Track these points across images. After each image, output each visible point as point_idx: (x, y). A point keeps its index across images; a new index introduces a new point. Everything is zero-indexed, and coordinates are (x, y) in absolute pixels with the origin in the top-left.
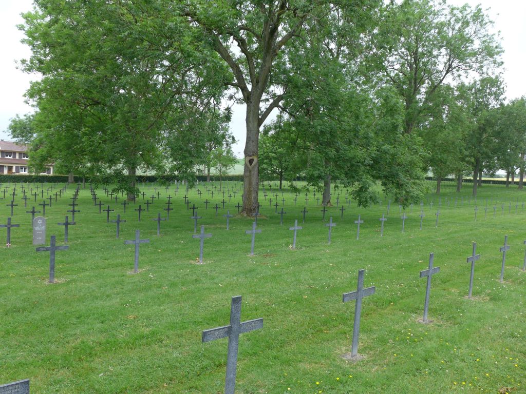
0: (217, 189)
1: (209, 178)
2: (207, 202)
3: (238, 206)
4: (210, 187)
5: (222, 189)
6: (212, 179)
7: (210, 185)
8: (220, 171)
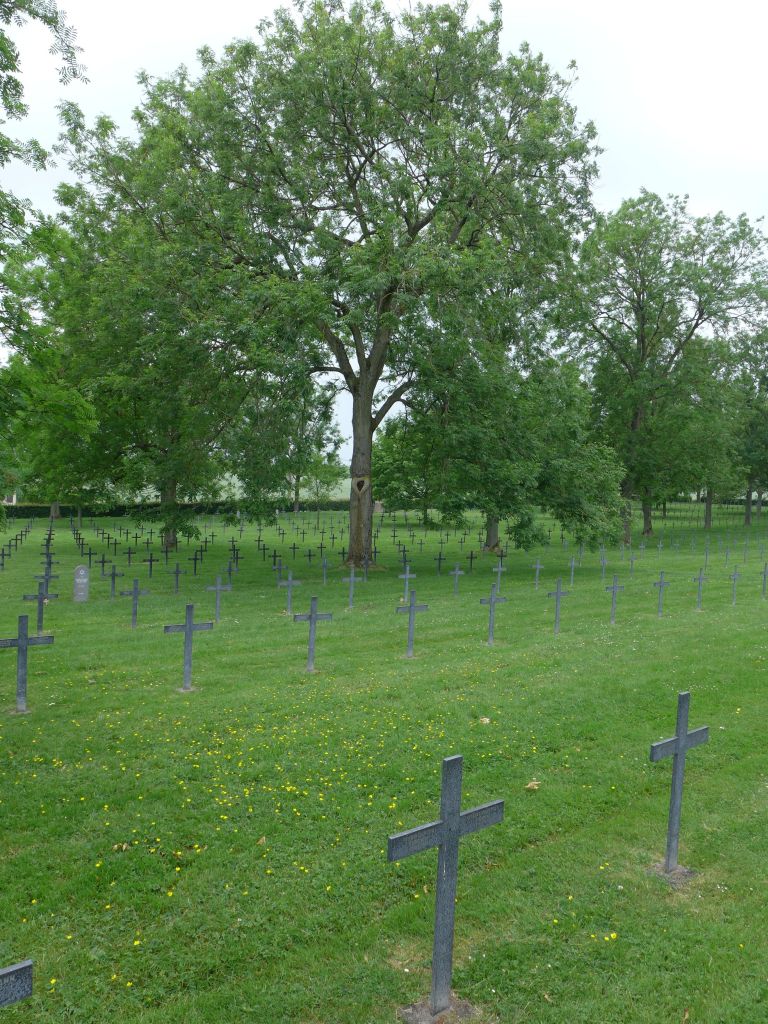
0: (312, 526)
1: (297, 507)
2: (294, 548)
3: (343, 553)
4: (299, 523)
5: (321, 526)
6: (303, 506)
7: (299, 520)
8: (317, 494)
